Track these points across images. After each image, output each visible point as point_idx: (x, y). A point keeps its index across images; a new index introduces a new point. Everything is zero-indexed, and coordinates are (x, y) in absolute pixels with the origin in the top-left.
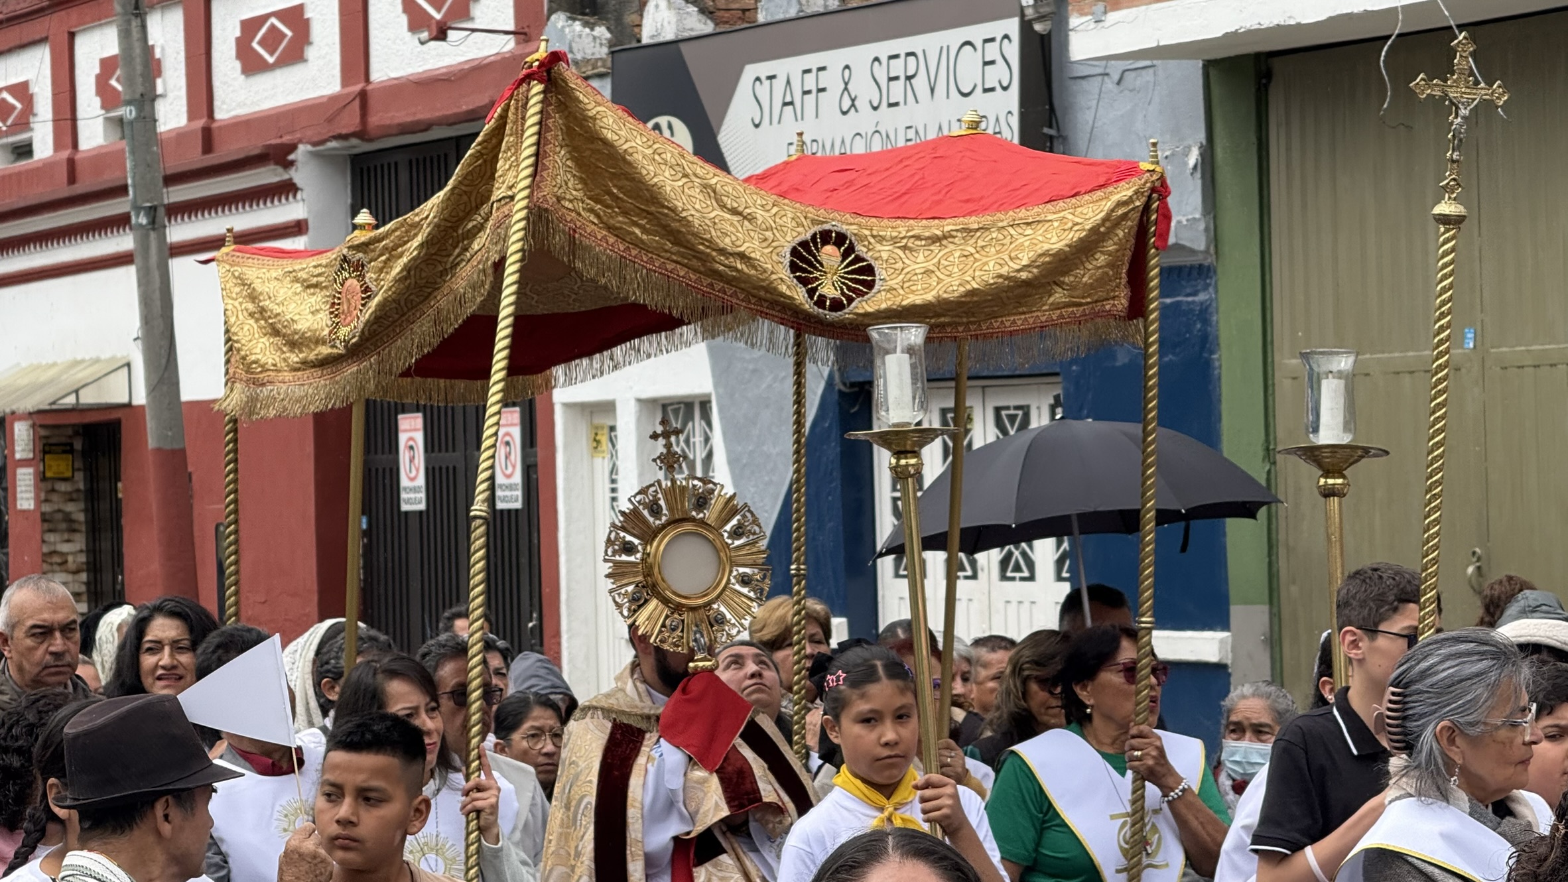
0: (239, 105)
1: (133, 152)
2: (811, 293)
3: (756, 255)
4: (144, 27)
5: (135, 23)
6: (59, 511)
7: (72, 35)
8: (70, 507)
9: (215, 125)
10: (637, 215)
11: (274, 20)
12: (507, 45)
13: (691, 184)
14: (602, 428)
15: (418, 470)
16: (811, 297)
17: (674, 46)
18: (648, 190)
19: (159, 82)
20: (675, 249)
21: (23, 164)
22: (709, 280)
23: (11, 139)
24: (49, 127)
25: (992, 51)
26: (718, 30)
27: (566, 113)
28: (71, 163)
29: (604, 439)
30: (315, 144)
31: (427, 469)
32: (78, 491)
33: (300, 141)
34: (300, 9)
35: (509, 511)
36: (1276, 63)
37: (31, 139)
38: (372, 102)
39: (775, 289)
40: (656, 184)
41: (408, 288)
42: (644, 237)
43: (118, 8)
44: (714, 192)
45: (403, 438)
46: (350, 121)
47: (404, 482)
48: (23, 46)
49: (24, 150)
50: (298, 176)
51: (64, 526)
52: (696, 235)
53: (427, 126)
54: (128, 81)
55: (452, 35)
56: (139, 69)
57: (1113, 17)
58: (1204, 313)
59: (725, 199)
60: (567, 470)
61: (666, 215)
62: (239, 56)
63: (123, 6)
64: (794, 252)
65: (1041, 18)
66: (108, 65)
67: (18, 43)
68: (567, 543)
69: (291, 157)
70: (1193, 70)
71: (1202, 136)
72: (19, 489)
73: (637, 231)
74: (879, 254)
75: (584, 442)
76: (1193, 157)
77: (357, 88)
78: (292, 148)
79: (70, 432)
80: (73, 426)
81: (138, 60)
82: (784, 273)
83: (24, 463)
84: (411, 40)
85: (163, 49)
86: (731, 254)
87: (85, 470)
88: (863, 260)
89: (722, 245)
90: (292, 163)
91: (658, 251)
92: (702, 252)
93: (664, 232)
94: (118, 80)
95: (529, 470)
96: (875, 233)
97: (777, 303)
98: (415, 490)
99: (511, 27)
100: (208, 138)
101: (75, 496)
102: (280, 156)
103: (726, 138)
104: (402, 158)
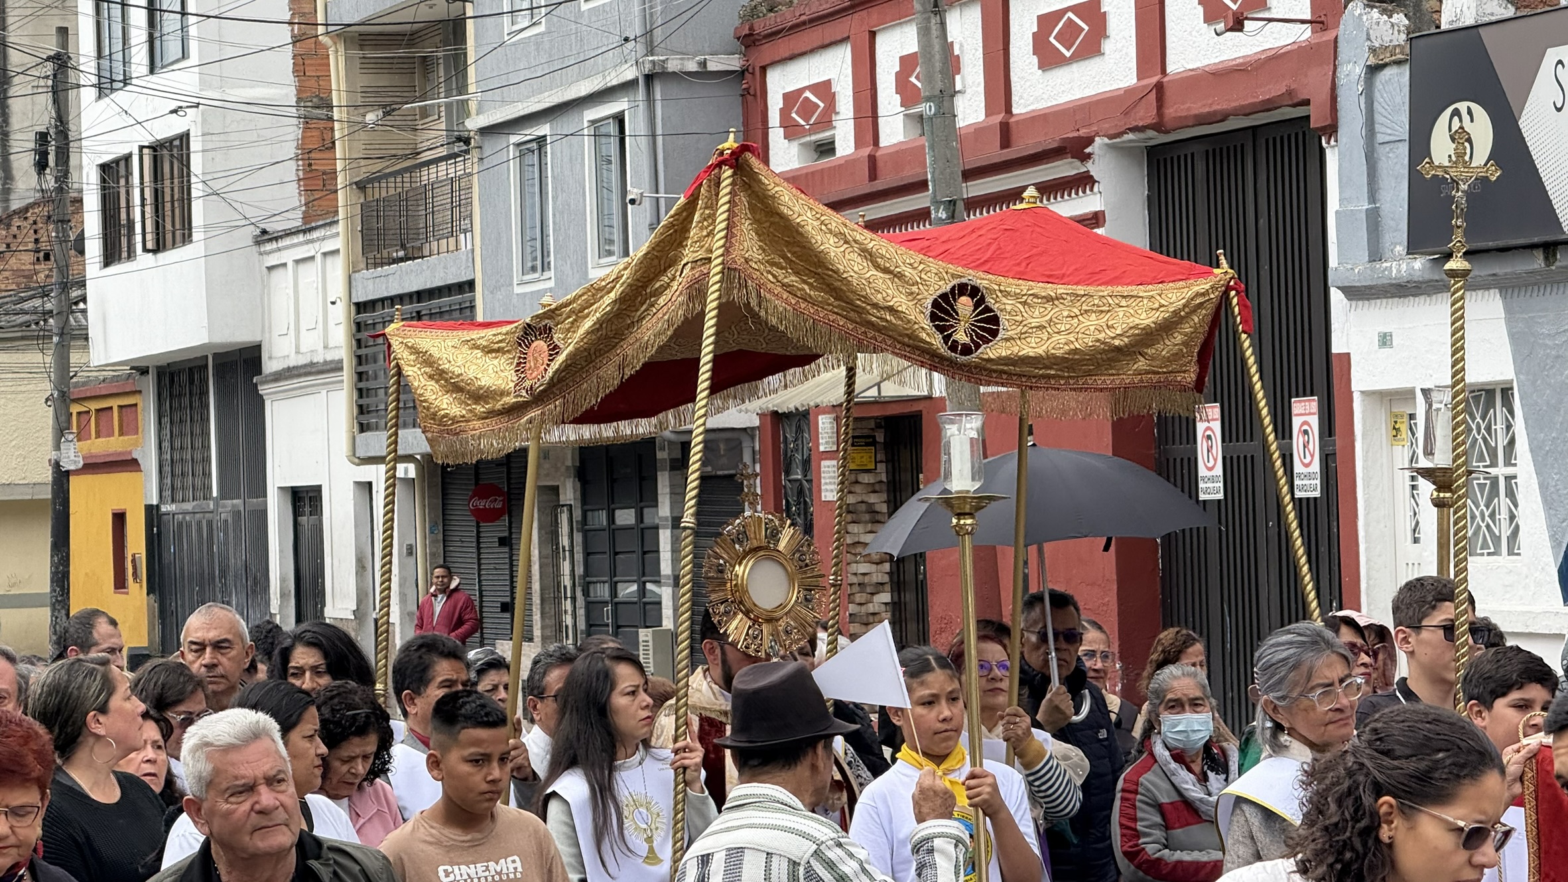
0: (1037, 100)
1: (932, 147)
2: (946, 339)
3: (902, 308)
4: (943, 24)
5: (934, 20)
6: (862, 502)
7: (873, 35)
8: (873, 499)
9: (1013, 120)
10: (806, 275)
11: (1070, 15)
12: (1304, 33)
13: (851, 249)
14: (1402, 416)
15: (1215, 460)
16: (946, 343)
17: (1474, 30)
18: (816, 256)
19: (958, 78)
20: (836, 303)
21: (826, 161)
22: (863, 329)
23: (814, 138)
24: (851, 124)
26: (1519, 14)
27: (749, 192)
28: (872, 160)
29: (1404, 428)
30: (1111, 137)
31: (1224, 458)
32: (881, 482)
33: (1097, 134)
35: (1308, 499)
37: (833, 136)
38: (1169, 93)
39: (917, 336)
40: (822, 251)
41: (599, 339)
42: (812, 293)
43: (917, 6)
44: (871, 255)
45: (1200, 429)
46: (1146, 114)
47: (1202, 471)
48: (825, 47)
49: (826, 148)
50: (1094, 168)
51: (867, 517)
52: (854, 292)
54: (928, 79)
55: (1248, 25)
56: (938, 65)
59: (879, 260)
60: (1365, 460)
61: (830, 276)
62: (1036, 51)
63: (923, 5)
64: (935, 304)
66: (908, 63)
67: (820, 43)
68: (1366, 532)
69: (1088, 150)
72: (823, 481)
73: (806, 287)
74: (1003, 306)
75: (1384, 430)
77: (1154, 80)
78: (1090, 141)
79: (872, 424)
80: (876, 418)
81: (937, 57)
82: (926, 323)
83: (829, 455)
84: (1208, 31)
85: (961, 46)
86: (882, 308)
87: (887, 462)
88: (992, 311)
89: (875, 301)
90: (1089, 156)
91: (822, 305)
92: (858, 306)
93: (828, 289)
94: (917, 78)
95: (1327, 459)
96: (1002, 288)
97: (918, 348)
98: (1212, 479)
99: (1306, 15)
100: (1006, 133)
101: (877, 487)
102: (1077, 149)
103: (1527, 124)
104: (1198, 149)
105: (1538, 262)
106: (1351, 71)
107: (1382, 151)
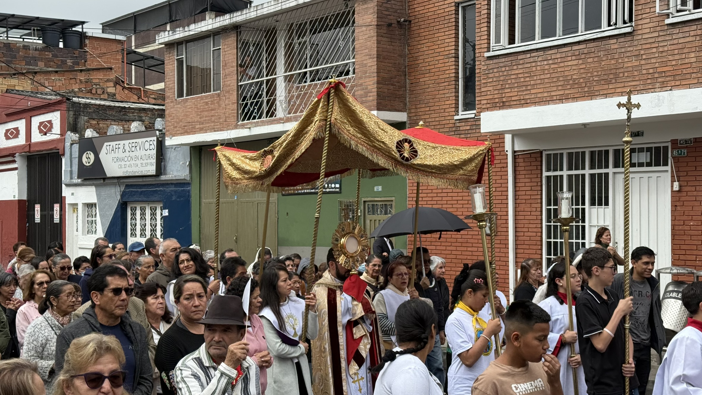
0: (5, 145)
3: (387, 143)
11: (12, 129)
12: (59, 137)
14: (75, 208)
15: (39, 215)
17: (91, 138)
25: (151, 143)
26: (100, 136)
29: (76, 210)
30: (20, 153)
33: (17, 152)
34: (18, 128)
35: (56, 223)
36: (203, 147)
38: (31, 146)
39: (391, 153)
45: (36, 209)
46: (27, 149)
47: (36, 217)
50: (16, 159)
53: (43, 151)
55: (48, 134)
57: (173, 138)
58: (189, 191)
60: (68, 216)
62: (5, 136)
64: (397, 143)
65: (160, 137)
68: (68, 229)
70: (188, 148)
71: (189, 160)
74: (419, 148)
75: (72, 211)
76: (188, 163)
77: (29, 143)
78: (15, 154)
82: (394, 148)
84: (40, 135)
86: (380, 142)
88: (415, 149)
89: (378, 139)
90: (15, 157)
92: (372, 140)
95: (61, 215)
98: (38, 219)
99: (59, 133)
102: (13, 155)
103: (101, 156)
104: (37, 157)
105: (102, 181)
106: (68, 144)
107: (73, 159)
